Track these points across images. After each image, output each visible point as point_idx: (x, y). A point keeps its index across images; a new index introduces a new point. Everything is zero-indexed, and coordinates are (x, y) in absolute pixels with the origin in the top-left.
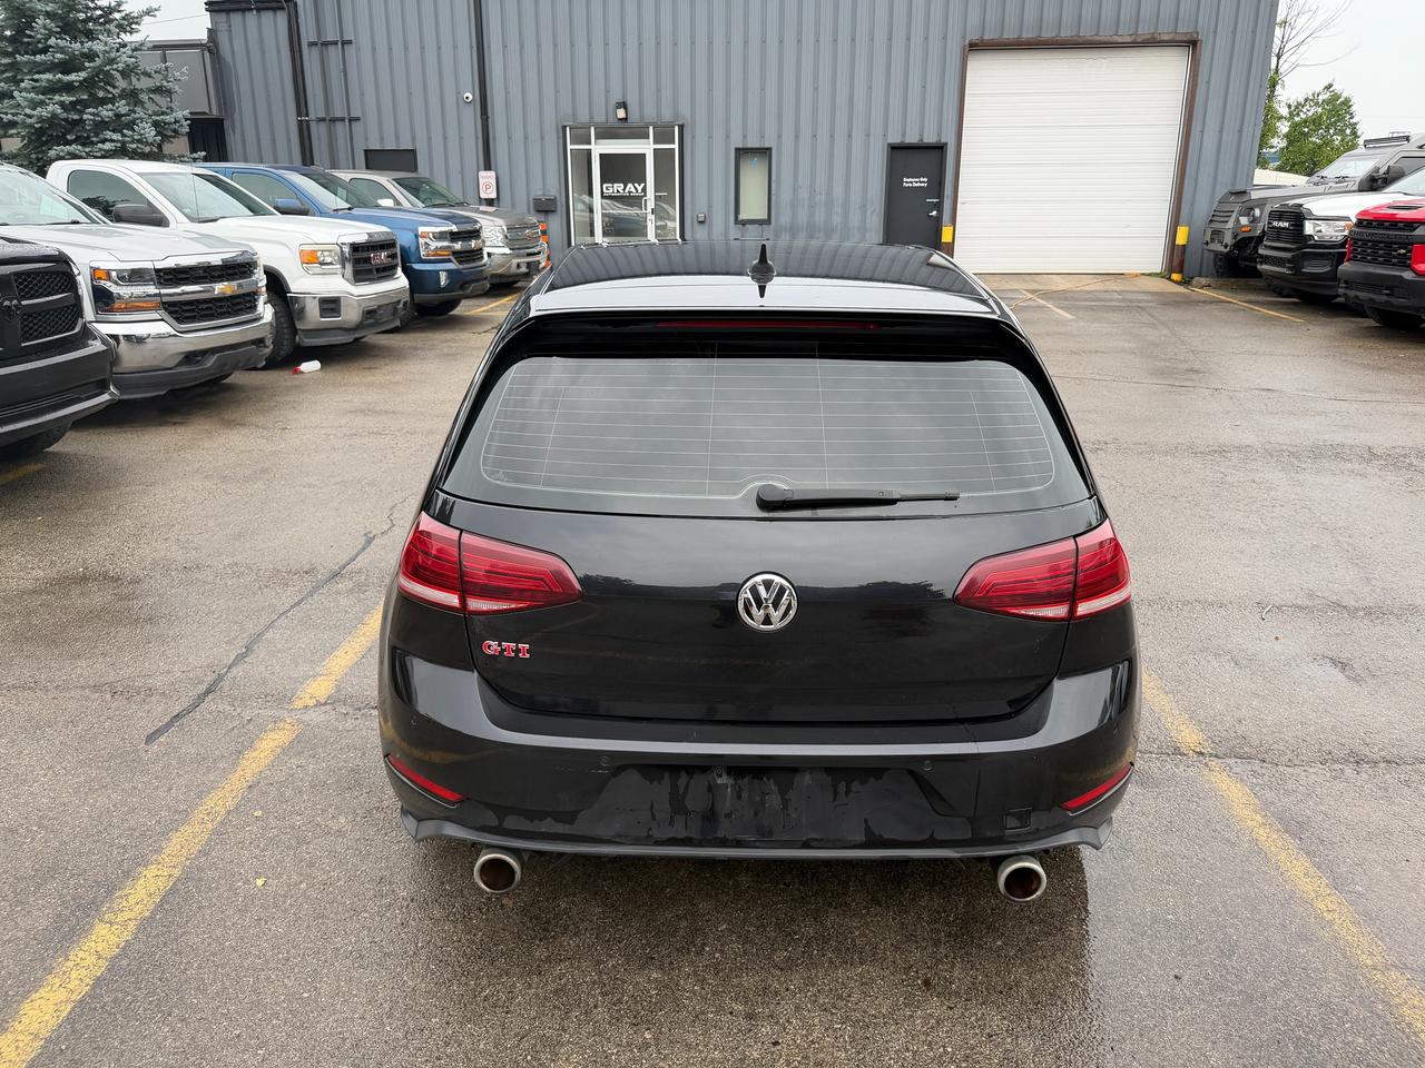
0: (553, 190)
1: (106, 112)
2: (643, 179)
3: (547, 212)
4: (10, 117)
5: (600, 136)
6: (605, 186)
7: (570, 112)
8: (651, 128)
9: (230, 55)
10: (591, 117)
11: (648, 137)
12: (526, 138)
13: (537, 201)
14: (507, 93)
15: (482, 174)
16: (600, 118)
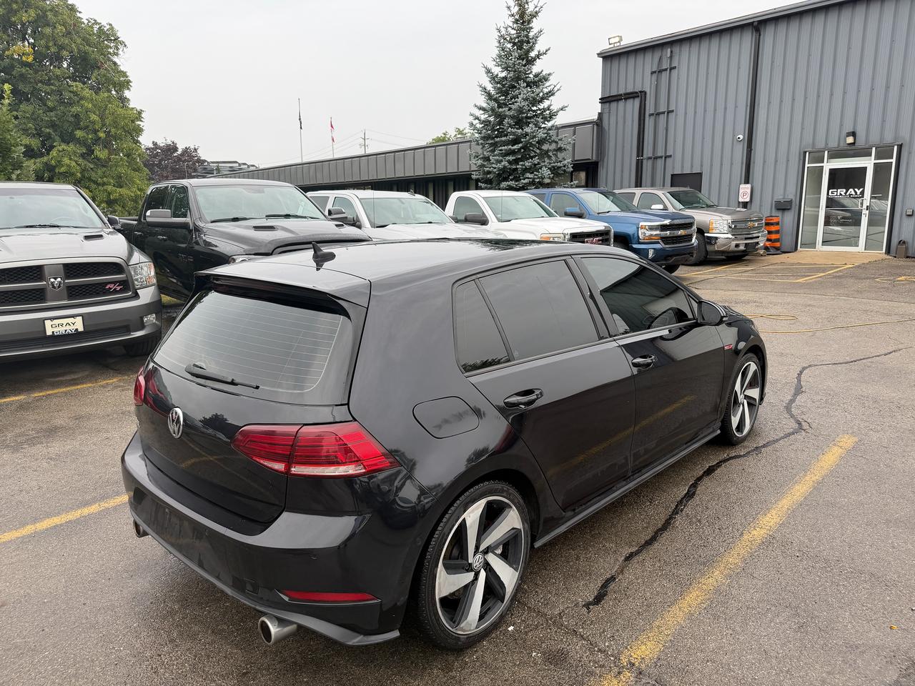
0: (791, 194)
1: (527, 164)
2: (862, 185)
3: (784, 210)
4: (487, 169)
5: (831, 157)
6: (830, 191)
7: (811, 141)
8: (874, 149)
9: (607, 126)
10: (827, 144)
11: (871, 155)
12: (776, 161)
13: (778, 203)
14: (767, 132)
15: (742, 186)
16: (833, 144)
